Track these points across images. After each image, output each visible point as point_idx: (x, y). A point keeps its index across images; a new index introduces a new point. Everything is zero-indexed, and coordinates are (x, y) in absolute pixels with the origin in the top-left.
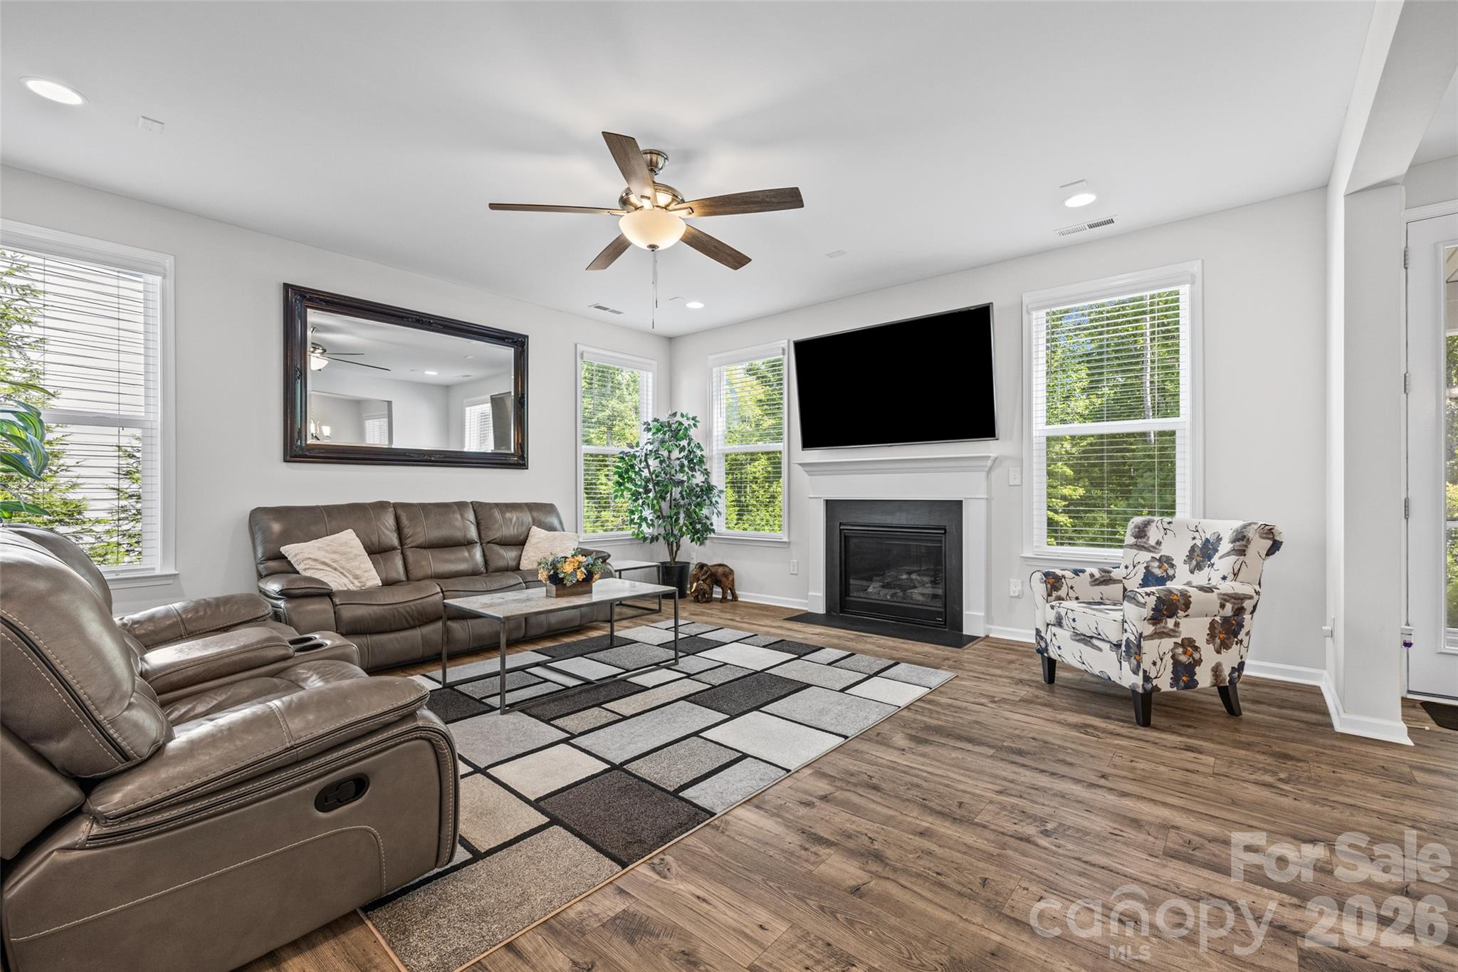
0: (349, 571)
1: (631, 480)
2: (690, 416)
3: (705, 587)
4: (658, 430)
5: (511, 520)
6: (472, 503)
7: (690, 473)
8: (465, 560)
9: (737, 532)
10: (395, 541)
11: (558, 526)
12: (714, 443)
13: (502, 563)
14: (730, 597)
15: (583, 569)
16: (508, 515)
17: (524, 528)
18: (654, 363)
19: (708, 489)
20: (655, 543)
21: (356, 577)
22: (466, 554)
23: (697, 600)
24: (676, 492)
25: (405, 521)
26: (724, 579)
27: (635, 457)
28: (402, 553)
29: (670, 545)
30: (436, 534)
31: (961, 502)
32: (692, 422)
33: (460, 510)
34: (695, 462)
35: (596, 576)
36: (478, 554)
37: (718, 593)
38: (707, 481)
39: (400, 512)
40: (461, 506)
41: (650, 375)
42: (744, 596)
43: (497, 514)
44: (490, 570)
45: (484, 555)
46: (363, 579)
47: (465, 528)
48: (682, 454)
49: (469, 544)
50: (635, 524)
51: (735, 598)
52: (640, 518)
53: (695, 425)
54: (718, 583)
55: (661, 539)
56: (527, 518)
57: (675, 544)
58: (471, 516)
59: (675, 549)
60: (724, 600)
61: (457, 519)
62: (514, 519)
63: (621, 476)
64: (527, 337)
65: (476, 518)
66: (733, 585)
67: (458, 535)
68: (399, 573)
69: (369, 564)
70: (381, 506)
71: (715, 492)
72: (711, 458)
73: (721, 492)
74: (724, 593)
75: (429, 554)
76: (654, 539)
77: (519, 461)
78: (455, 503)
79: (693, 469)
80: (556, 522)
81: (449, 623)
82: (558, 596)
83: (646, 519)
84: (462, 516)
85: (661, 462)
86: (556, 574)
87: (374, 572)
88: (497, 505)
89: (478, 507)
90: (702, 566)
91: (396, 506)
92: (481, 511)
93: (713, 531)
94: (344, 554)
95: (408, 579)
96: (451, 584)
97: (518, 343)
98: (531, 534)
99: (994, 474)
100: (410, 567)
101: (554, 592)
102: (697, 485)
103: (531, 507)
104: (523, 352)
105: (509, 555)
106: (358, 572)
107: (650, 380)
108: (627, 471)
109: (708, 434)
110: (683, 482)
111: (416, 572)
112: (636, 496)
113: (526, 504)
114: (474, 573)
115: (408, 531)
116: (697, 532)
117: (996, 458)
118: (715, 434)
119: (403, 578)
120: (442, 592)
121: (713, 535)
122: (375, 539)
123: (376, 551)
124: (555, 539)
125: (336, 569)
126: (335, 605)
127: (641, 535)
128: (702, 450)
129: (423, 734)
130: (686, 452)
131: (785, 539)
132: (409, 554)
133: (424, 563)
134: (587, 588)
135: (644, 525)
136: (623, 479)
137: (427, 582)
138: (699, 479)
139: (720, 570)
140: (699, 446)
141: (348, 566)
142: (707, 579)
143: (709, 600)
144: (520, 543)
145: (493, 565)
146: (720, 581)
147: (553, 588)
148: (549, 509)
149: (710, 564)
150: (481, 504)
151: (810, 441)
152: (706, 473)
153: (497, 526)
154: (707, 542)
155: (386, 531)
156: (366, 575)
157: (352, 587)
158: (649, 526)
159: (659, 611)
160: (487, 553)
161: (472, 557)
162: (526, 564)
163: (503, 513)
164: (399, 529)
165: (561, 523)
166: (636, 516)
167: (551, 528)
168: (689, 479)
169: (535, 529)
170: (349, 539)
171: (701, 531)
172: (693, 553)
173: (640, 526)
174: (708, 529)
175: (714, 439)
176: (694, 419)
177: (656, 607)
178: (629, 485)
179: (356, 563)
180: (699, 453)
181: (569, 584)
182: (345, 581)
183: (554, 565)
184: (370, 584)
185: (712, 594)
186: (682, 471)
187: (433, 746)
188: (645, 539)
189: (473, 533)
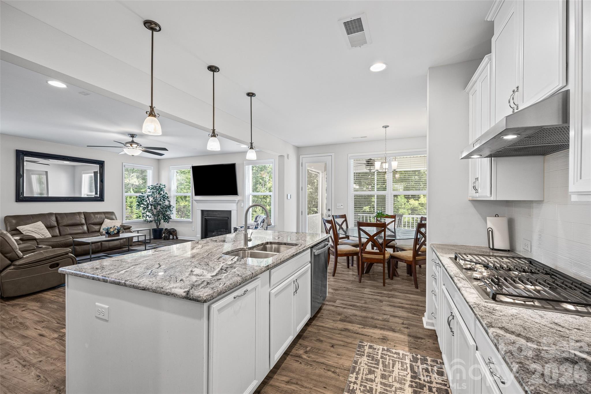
0: (41, 233)
1: (143, 204)
2: (163, 184)
3: (167, 235)
4: (152, 189)
5: (97, 217)
6: (83, 212)
7: (163, 202)
8: (80, 229)
9: (179, 219)
10: (56, 224)
11: (115, 219)
12: (172, 193)
13: (94, 230)
14: (175, 238)
15: (116, 230)
16: (96, 216)
17: (102, 220)
18: (152, 167)
19: (170, 206)
20: (151, 223)
21: (43, 235)
22: (81, 228)
23: (164, 239)
24: (159, 207)
25: (59, 218)
26: (173, 233)
27: (144, 197)
28: (58, 228)
29: (157, 223)
30: (70, 222)
31: (231, 211)
32: (163, 186)
33: (79, 215)
34: (165, 198)
35: (121, 232)
36: (85, 228)
37: (171, 237)
38: (169, 204)
39: (57, 216)
40: (79, 213)
41: (151, 171)
42: (180, 238)
43: (92, 215)
44: (89, 232)
45: (87, 228)
46: (45, 235)
47: (81, 220)
48: (161, 196)
49: (82, 224)
50: (144, 217)
51: (177, 238)
52: (146, 215)
53: (165, 187)
54: (171, 234)
55: (154, 222)
56: (103, 216)
57: (158, 223)
58: (83, 216)
59: (158, 224)
60: (173, 239)
61: (78, 217)
62: (99, 217)
63: (139, 202)
64: (104, 161)
65: (85, 217)
66: (176, 234)
67: (78, 222)
68: (57, 233)
69: (47, 231)
70: (51, 214)
71: (172, 207)
72: (171, 197)
73: (174, 207)
74: (173, 237)
75: (68, 228)
76: (151, 221)
77: (101, 198)
78: (77, 213)
79: (164, 200)
80: (114, 217)
81: (75, 247)
82: (108, 237)
83: (148, 216)
84: (80, 217)
85: (154, 198)
86: (108, 232)
87: (49, 233)
88: (92, 213)
89: (85, 214)
90: (166, 229)
91: (56, 214)
92: (87, 215)
93: (171, 219)
94: (38, 228)
95: (60, 235)
96: (75, 236)
97: (101, 164)
98: (104, 221)
99: (238, 204)
100: (61, 232)
101: (108, 236)
102: (166, 205)
103: (105, 213)
104: (102, 166)
105: (96, 228)
106: (43, 233)
107: (151, 173)
108: (141, 201)
109: (170, 190)
110: (161, 204)
111: (63, 233)
112: (144, 209)
113: (103, 212)
114: (84, 233)
115: (60, 221)
116: (166, 219)
117: (239, 200)
118: (172, 189)
119: (59, 235)
120: (73, 238)
121: (171, 220)
122: (49, 224)
123: (49, 227)
124: (113, 222)
125: (36, 233)
126: (37, 242)
127: (147, 220)
128: (167, 194)
129: (70, 257)
130: (162, 195)
131: (191, 221)
132: (61, 228)
133: (66, 230)
134: (118, 235)
135: (148, 217)
136: (140, 203)
137: (68, 236)
138: (167, 203)
139: (172, 230)
140: (166, 193)
141: (40, 232)
142: (168, 233)
143: (169, 239)
144: (101, 224)
145: (90, 230)
146: (172, 233)
147: (107, 235)
148: (112, 213)
149: (169, 228)
150: (86, 213)
151: (197, 193)
152: (169, 201)
153: (92, 219)
154: (170, 222)
155: (52, 222)
156: (46, 234)
157: (41, 238)
158: (149, 218)
159: (150, 242)
160: (88, 227)
161: (83, 229)
162: (101, 230)
163: (94, 215)
164: (57, 221)
165: (116, 218)
166: (145, 215)
167: (112, 219)
168: (163, 203)
169: (106, 220)
170: (40, 224)
171: (167, 219)
172: (164, 225)
173: (146, 218)
174: (170, 218)
175: (172, 191)
176: (164, 185)
177: (149, 242)
178: (142, 205)
179: (43, 231)
180: (167, 195)
181: (112, 234)
182: (40, 236)
183: (107, 229)
184: (47, 237)
185: (170, 237)
186: (160, 201)
187: (72, 259)
188: (148, 221)
189: (83, 221)
